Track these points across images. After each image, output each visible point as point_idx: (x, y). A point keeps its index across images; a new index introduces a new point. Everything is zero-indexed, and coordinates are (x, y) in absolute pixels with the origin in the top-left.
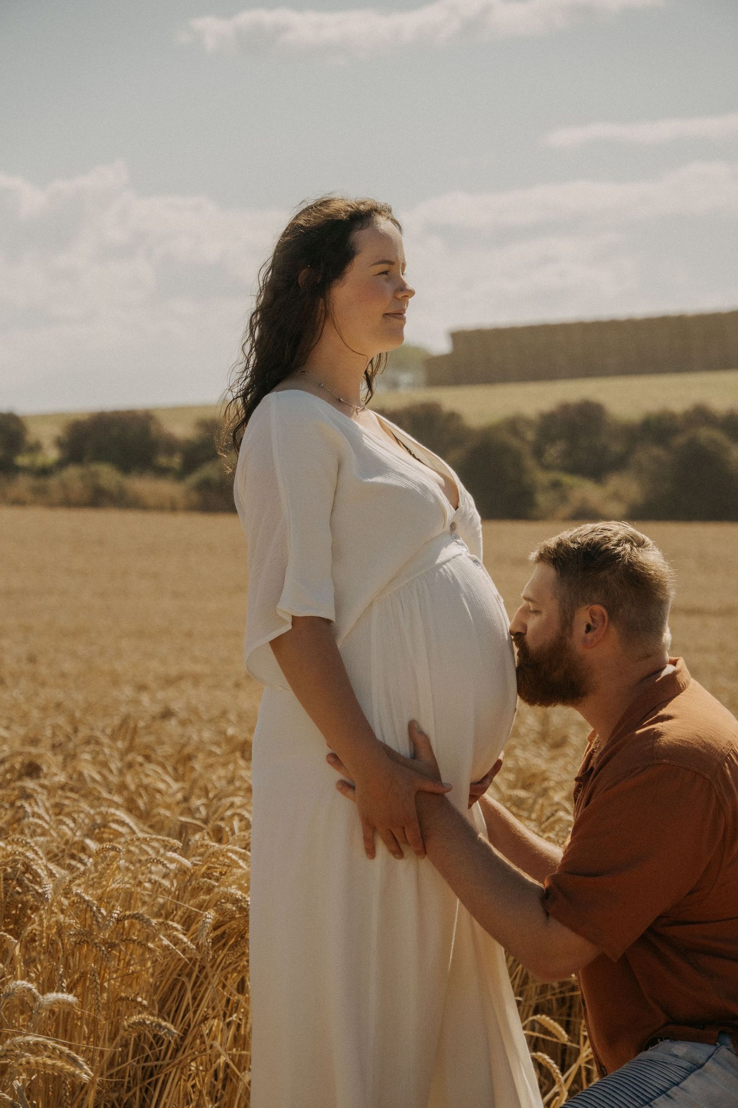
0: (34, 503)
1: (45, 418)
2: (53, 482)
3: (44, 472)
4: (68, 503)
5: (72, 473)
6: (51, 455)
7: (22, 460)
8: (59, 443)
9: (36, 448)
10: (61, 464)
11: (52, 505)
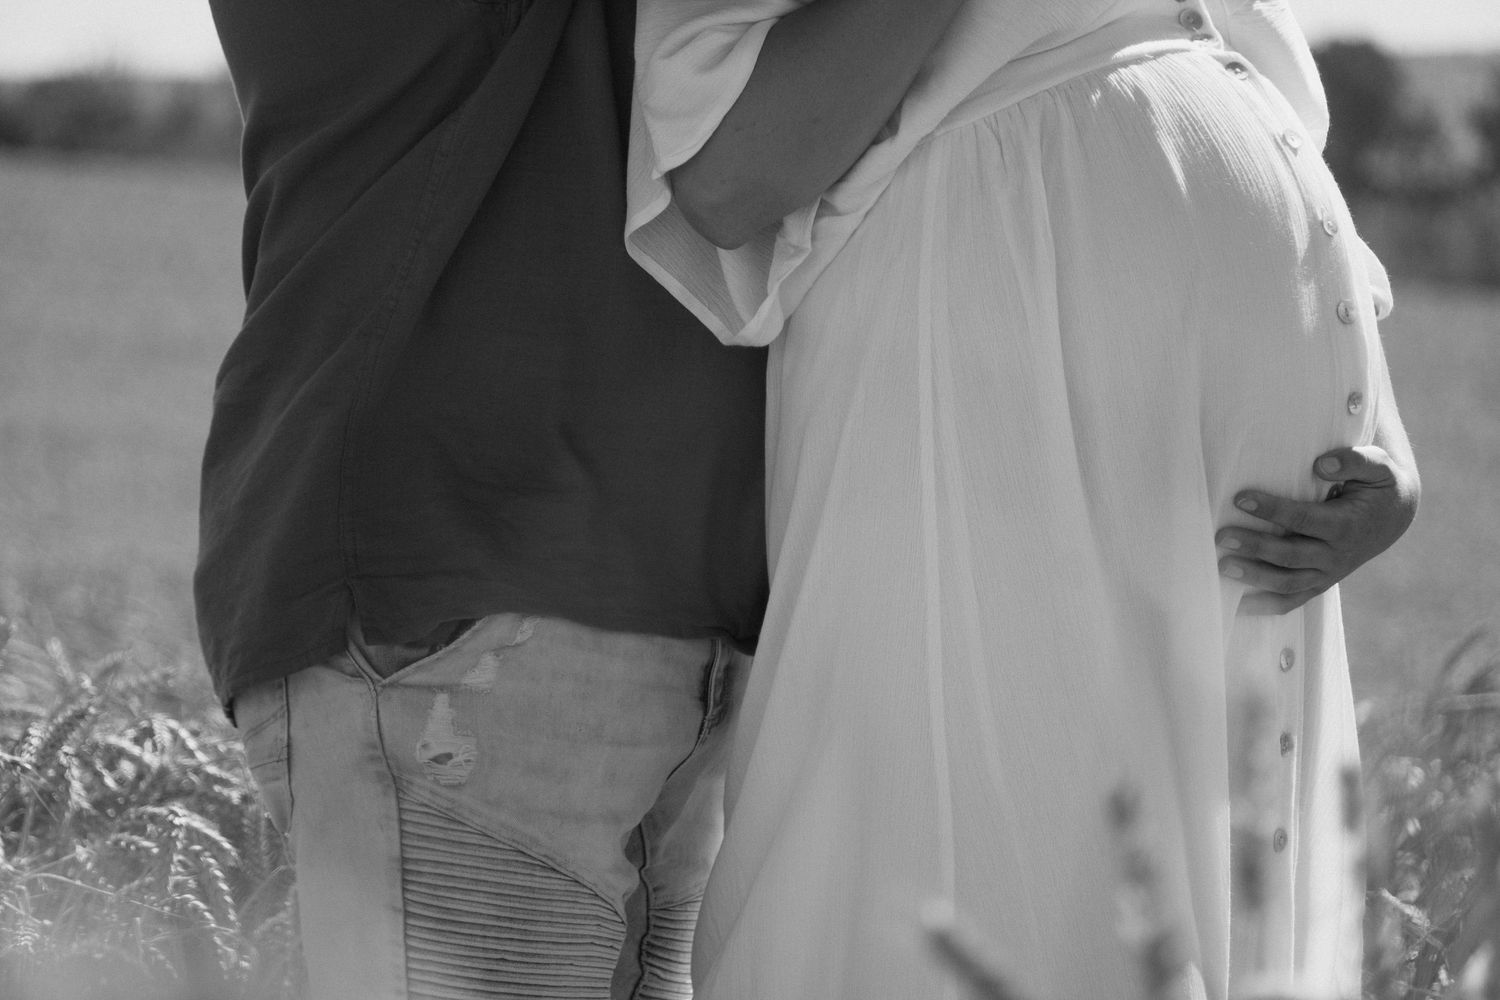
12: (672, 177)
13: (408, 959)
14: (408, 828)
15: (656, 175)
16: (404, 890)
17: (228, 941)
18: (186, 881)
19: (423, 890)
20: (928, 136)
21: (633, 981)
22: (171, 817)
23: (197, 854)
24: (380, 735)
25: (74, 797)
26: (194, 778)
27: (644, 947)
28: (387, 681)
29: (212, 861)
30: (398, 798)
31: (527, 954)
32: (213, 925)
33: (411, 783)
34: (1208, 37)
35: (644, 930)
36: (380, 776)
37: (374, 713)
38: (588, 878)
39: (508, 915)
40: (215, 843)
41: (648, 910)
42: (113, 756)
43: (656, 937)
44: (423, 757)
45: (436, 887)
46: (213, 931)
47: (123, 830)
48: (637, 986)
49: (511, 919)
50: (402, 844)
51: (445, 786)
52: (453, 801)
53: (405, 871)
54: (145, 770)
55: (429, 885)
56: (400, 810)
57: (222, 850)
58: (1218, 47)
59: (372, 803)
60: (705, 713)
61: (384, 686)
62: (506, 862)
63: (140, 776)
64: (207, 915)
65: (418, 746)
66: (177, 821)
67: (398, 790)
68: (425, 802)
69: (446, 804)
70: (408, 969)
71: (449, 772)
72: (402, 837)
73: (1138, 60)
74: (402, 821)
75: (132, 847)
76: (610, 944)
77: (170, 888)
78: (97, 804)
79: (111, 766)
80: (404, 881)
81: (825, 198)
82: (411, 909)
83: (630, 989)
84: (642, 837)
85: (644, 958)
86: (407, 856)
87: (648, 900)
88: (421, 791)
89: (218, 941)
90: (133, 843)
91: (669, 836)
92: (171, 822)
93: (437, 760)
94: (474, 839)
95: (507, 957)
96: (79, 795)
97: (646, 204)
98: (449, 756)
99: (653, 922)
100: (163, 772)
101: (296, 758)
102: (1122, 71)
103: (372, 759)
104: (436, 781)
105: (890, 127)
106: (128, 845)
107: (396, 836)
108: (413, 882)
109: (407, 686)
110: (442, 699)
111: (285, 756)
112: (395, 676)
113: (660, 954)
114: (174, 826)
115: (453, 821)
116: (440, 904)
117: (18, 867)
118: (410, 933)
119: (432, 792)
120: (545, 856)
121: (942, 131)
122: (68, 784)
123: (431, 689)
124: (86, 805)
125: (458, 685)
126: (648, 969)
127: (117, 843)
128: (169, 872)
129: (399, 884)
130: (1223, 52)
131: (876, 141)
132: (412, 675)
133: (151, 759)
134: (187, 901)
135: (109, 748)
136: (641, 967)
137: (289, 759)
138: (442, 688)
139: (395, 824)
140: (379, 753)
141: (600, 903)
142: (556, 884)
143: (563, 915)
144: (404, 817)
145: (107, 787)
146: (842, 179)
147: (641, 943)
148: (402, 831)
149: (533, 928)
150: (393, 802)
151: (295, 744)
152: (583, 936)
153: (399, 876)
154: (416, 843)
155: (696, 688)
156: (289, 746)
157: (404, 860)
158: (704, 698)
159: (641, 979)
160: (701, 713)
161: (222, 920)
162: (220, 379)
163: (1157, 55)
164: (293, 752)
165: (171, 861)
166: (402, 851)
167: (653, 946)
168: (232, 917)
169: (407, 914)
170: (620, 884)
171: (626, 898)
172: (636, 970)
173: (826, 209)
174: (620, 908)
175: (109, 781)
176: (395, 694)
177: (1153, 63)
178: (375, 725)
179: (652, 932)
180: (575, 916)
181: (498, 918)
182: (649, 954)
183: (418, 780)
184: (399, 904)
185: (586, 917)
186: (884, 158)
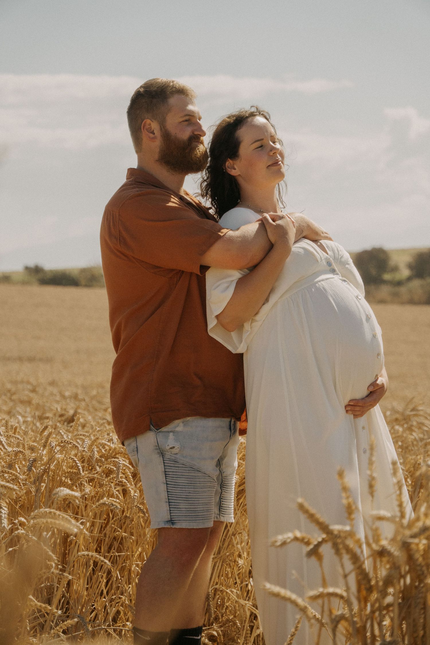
0: (392, 302)
1: (403, 251)
2: (403, 290)
3: (399, 283)
4: (412, 302)
5: (416, 283)
6: (405, 273)
7: (387, 277)
8: (410, 266)
9: (395, 269)
10: (409, 279)
11: (403, 303)
12: (217, 317)
13: (168, 494)
14: (166, 464)
15: (213, 316)
16: (166, 478)
17: (132, 489)
18: (123, 476)
19: (170, 478)
20: (276, 302)
21: (220, 493)
22: (119, 461)
23: (125, 470)
24: (158, 444)
25: (96, 455)
26: (122, 450)
27: (222, 486)
28: (158, 431)
29: (128, 471)
30: (163, 458)
31: (195, 491)
32: (129, 486)
33: (166, 454)
34: (337, 274)
35: (221, 482)
36: (158, 453)
37: (156, 438)
38: (207, 472)
39: (190, 482)
40: (128, 467)
41: (222, 477)
42: (104, 446)
43: (224, 483)
44: (168, 448)
45: (173, 477)
46: (129, 487)
47: (107, 464)
48: (221, 495)
49: (191, 483)
50: (165, 468)
51: (173, 454)
52: (175, 457)
53: (166, 474)
54: (111, 448)
55: (172, 477)
56: (163, 460)
57: (129, 468)
58: (340, 276)
59: (157, 459)
60: (231, 432)
61: (158, 432)
62: (189, 470)
63: (110, 450)
64: (128, 483)
65: (167, 445)
66: (120, 462)
67: (163, 456)
68: (169, 458)
69: (173, 458)
70: (168, 497)
71: (174, 451)
72: (164, 466)
73: (323, 280)
74: (164, 463)
75: (109, 468)
76: (213, 487)
77: (119, 478)
78: (101, 457)
79: (104, 447)
80: (166, 476)
81: (253, 318)
82: (168, 483)
83: (219, 495)
84: (219, 462)
85: (222, 488)
86: (166, 471)
87: (222, 475)
88: (168, 456)
89: (130, 489)
90: (110, 467)
91: (226, 460)
92: (119, 463)
93: (171, 448)
94: (181, 466)
95: (190, 492)
96: (97, 455)
97: (212, 323)
98: (174, 447)
99: (223, 480)
100: (115, 449)
101: (139, 451)
102: (319, 283)
103: (156, 449)
104: (171, 453)
105: (267, 300)
106: (108, 468)
107: (163, 466)
108: (167, 477)
109: (163, 432)
110: (171, 434)
111: (136, 449)
112: (160, 430)
113: (225, 487)
114: (120, 463)
115: (176, 462)
116: (175, 481)
117: (85, 474)
118: (168, 488)
119: (170, 456)
120: (198, 468)
121: (280, 300)
122: (94, 452)
123: (168, 432)
124: (98, 457)
125: (175, 431)
126: (223, 490)
127: (106, 467)
128: (119, 474)
129: (165, 477)
130: (341, 278)
131: (264, 304)
132: (164, 429)
133: (113, 446)
134: (123, 481)
135: (103, 443)
136: (221, 490)
137: (137, 451)
138: (171, 432)
139: (163, 464)
140: (158, 448)
141: (210, 478)
142: (200, 474)
143: (202, 481)
144: (165, 462)
145: (103, 452)
146: (257, 314)
147: (221, 485)
148: (164, 465)
149: (196, 485)
150: (162, 459)
151: (138, 447)
152: (207, 486)
153: (164, 475)
154: (168, 468)
155: (228, 427)
156: (137, 448)
157: (165, 472)
158: (230, 429)
159: (222, 493)
160: (230, 432)
161: (131, 484)
162: (113, 367)
163: (327, 279)
164: (138, 449)
165: (119, 472)
166: (165, 470)
167: (223, 485)
168: (133, 483)
169: (167, 484)
170: (215, 473)
171: (216, 476)
172: (220, 491)
173: (253, 321)
174: (215, 479)
175: (103, 451)
176: (160, 434)
177: (326, 281)
178: (156, 441)
179: (223, 482)
180: (205, 481)
181: (188, 483)
182: (223, 487)
183: (167, 453)
184: (165, 482)
185: (208, 481)
186: (266, 308)
